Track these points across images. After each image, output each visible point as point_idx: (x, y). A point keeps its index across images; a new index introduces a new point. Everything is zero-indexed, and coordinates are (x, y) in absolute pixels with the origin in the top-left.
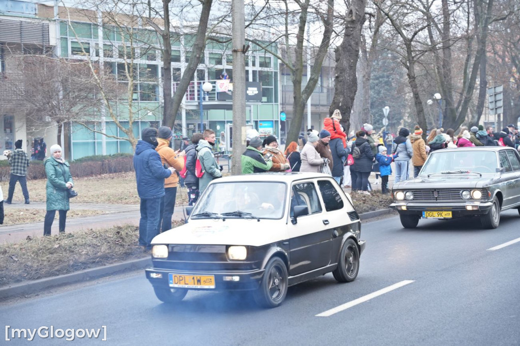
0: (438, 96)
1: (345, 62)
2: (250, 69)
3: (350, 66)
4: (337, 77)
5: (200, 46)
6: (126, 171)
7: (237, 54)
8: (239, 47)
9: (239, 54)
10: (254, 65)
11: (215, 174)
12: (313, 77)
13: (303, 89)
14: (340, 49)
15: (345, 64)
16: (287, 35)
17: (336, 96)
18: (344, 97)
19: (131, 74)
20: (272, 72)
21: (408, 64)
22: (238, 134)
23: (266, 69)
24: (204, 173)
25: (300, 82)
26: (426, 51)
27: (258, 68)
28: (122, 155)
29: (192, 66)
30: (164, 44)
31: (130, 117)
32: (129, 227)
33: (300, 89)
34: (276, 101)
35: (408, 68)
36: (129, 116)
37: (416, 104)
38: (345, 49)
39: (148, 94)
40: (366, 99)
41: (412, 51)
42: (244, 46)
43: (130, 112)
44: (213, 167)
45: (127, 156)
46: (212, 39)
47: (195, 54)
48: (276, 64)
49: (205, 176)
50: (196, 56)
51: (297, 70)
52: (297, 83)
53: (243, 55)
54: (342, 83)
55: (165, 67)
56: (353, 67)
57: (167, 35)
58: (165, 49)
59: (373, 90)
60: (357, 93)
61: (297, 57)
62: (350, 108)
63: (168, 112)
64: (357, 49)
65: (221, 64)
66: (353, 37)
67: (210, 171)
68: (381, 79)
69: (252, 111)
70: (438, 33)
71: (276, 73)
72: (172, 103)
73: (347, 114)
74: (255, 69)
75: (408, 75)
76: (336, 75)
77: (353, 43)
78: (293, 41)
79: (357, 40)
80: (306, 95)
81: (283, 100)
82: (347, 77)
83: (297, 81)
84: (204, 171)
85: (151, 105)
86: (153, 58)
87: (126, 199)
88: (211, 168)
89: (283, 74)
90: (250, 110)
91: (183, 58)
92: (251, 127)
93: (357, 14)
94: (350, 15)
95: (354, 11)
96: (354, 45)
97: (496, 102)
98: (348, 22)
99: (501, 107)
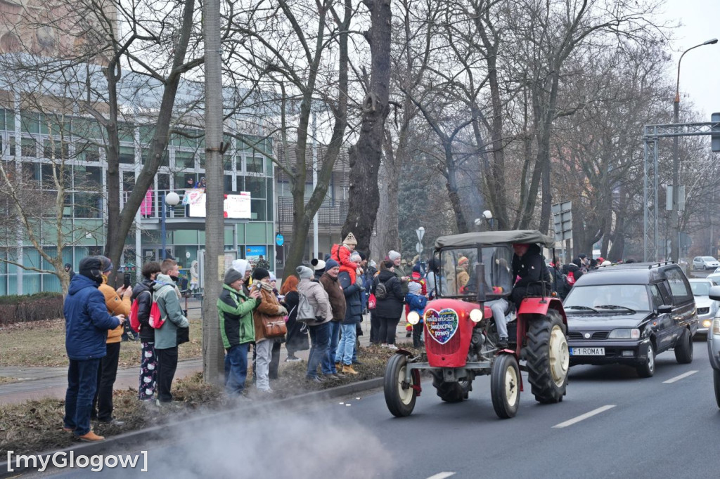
0: (488, 214)
1: (362, 167)
2: (234, 174)
3: (369, 173)
4: (352, 188)
5: (160, 142)
6: (51, 318)
7: (211, 155)
8: (215, 145)
9: (215, 154)
10: (239, 168)
11: (182, 324)
12: (320, 186)
13: (306, 202)
14: (356, 149)
15: (363, 169)
16: (284, 129)
17: (351, 214)
18: (362, 214)
19: (61, 180)
20: (264, 178)
21: (447, 171)
22: (213, 265)
23: (255, 175)
24: (165, 322)
25: (302, 194)
26: (471, 154)
27: (244, 173)
28: (46, 295)
29: (149, 170)
30: (109, 139)
31: (59, 242)
32: (51, 401)
33: (302, 202)
34: (270, 218)
35: (447, 177)
36: (57, 239)
37: (458, 225)
38: (363, 150)
39: (86, 208)
40: (392, 218)
41: (452, 154)
42: (222, 144)
43: (59, 234)
44: (179, 313)
45: (53, 297)
46: (178, 133)
47: (153, 153)
48: (269, 168)
49: (166, 327)
50: (155, 156)
51: (298, 176)
52: (298, 194)
53: (220, 156)
54: (358, 196)
55: (111, 172)
56: (373, 175)
57: (113, 126)
58: (111, 146)
59: (403, 205)
60: (379, 209)
61: (298, 159)
62: (369, 230)
63: (114, 235)
64: (378, 150)
65: (193, 167)
66: (373, 134)
67: (175, 319)
68: (412, 190)
69: (236, 232)
70: (487, 130)
71: (270, 180)
72: (120, 221)
73: (365, 237)
74: (240, 174)
75: (448, 186)
76: (351, 185)
77: (373, 142)
78: (293, 137)
79: (378, 138)
80: (310, 211)
81: (279, 217)
82: (365, 187)
83: (299, 191)
84: (163, 320)
85: (90, 223)
86: (95, 157)
87: (49, 359)
88: (177, 315)
89: (279, 181)
90: (234, 231)
91: (137, 159)
92: (235, 254)
93: (377, 103)
94: (369, 104)
95: (374, 99)
96: (375, 145)
97: (563, 223)
98: (367, 114)
99: (569, 231)
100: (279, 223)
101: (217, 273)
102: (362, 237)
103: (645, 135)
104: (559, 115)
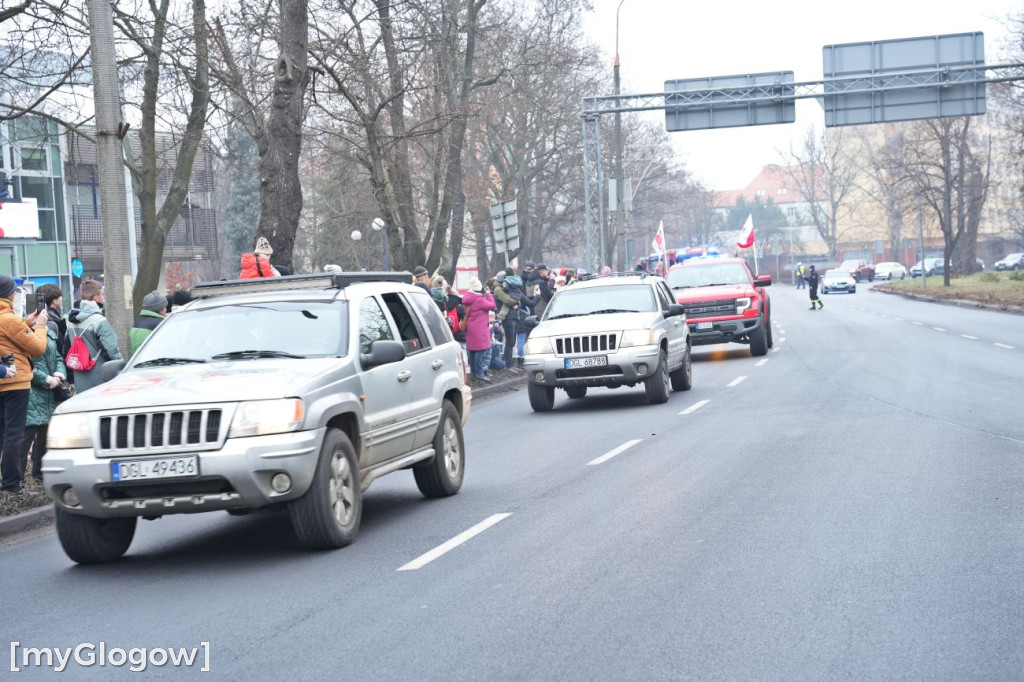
0: (378, 223)
1: (277, 156)
2: (8, 172)
3: (287, 163)
4: (264, 184)
7: (106, 139)
8: (111, 126)
9: (111, 139)
10: (13, 164)
12: (176, 186)
14: (267, 131)
15: (278, 159)
17: (265, 218)
18: (280, 220)
20: (50, 179)
21: (371, 161)
22: (116, 288)
23: (37, 173)
24: (96, 362)
25: (152, 197)
26: (401, 138)
27: (20, 171)
33: (154, 209)
34: (62, 237)
35: (371, 169)
38: (277, 132)
41: (376, 138)
42: (121, 125)
48: (56, 164)
51: (146, 173)
52: (145, 197)
53: (119, 141)
54: (274, 195)
56: (292, 166)
61: (144, 148)
62: (291, 240)
64: (298, 133)
66: (290, 111)
69: (17, 256)
71: (58, 182)
73: (286, 251)
74: (15, 172)
75: (372, 180)
76: (263, 179)
77: (290, 121)
79: (297, 116)
80: (165, 221)
82: (282, 182)
83: (148, 194)
90: (12, 257)
93: (294, 68)
94: (282, 71)
95: (289, 64)
96: (294, 126)
97: (506, 228)
98: (278, 83)
99: (515, 238)
100: (75, 243)
101: (123, 299)
102: (283, 250)
103: (583, 111)
104: (477, 85)
